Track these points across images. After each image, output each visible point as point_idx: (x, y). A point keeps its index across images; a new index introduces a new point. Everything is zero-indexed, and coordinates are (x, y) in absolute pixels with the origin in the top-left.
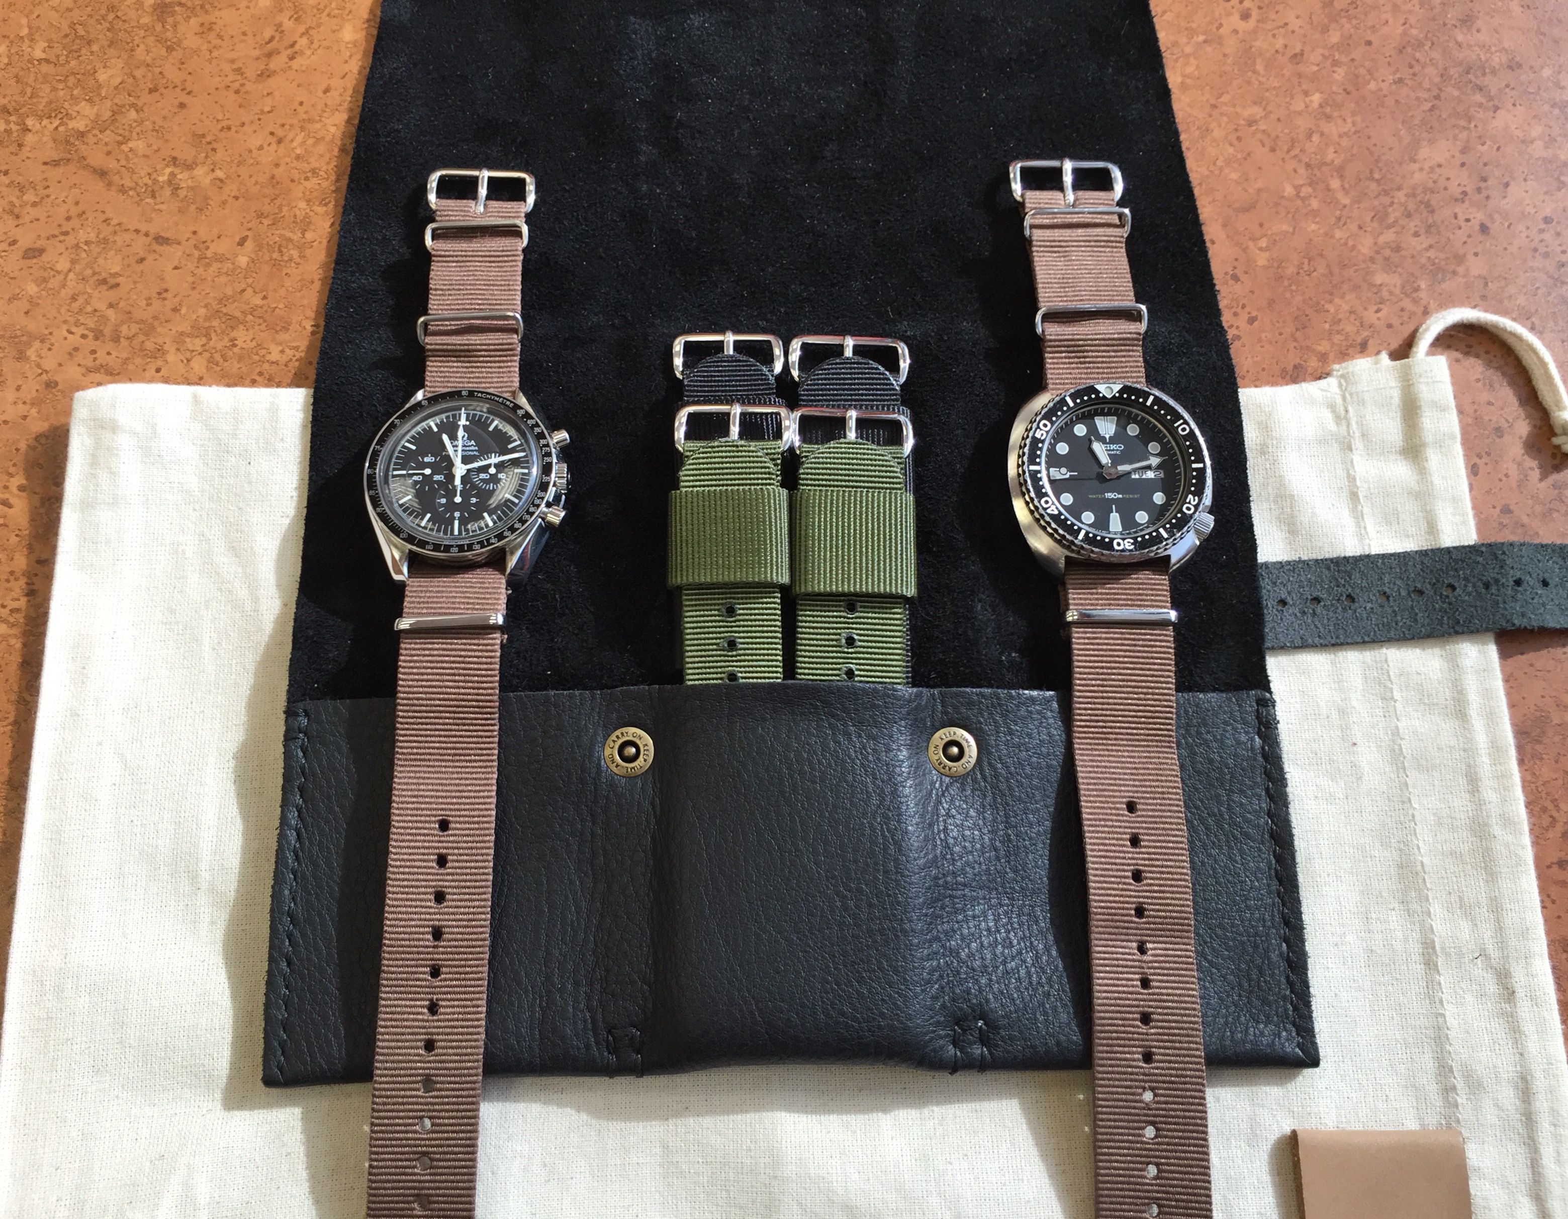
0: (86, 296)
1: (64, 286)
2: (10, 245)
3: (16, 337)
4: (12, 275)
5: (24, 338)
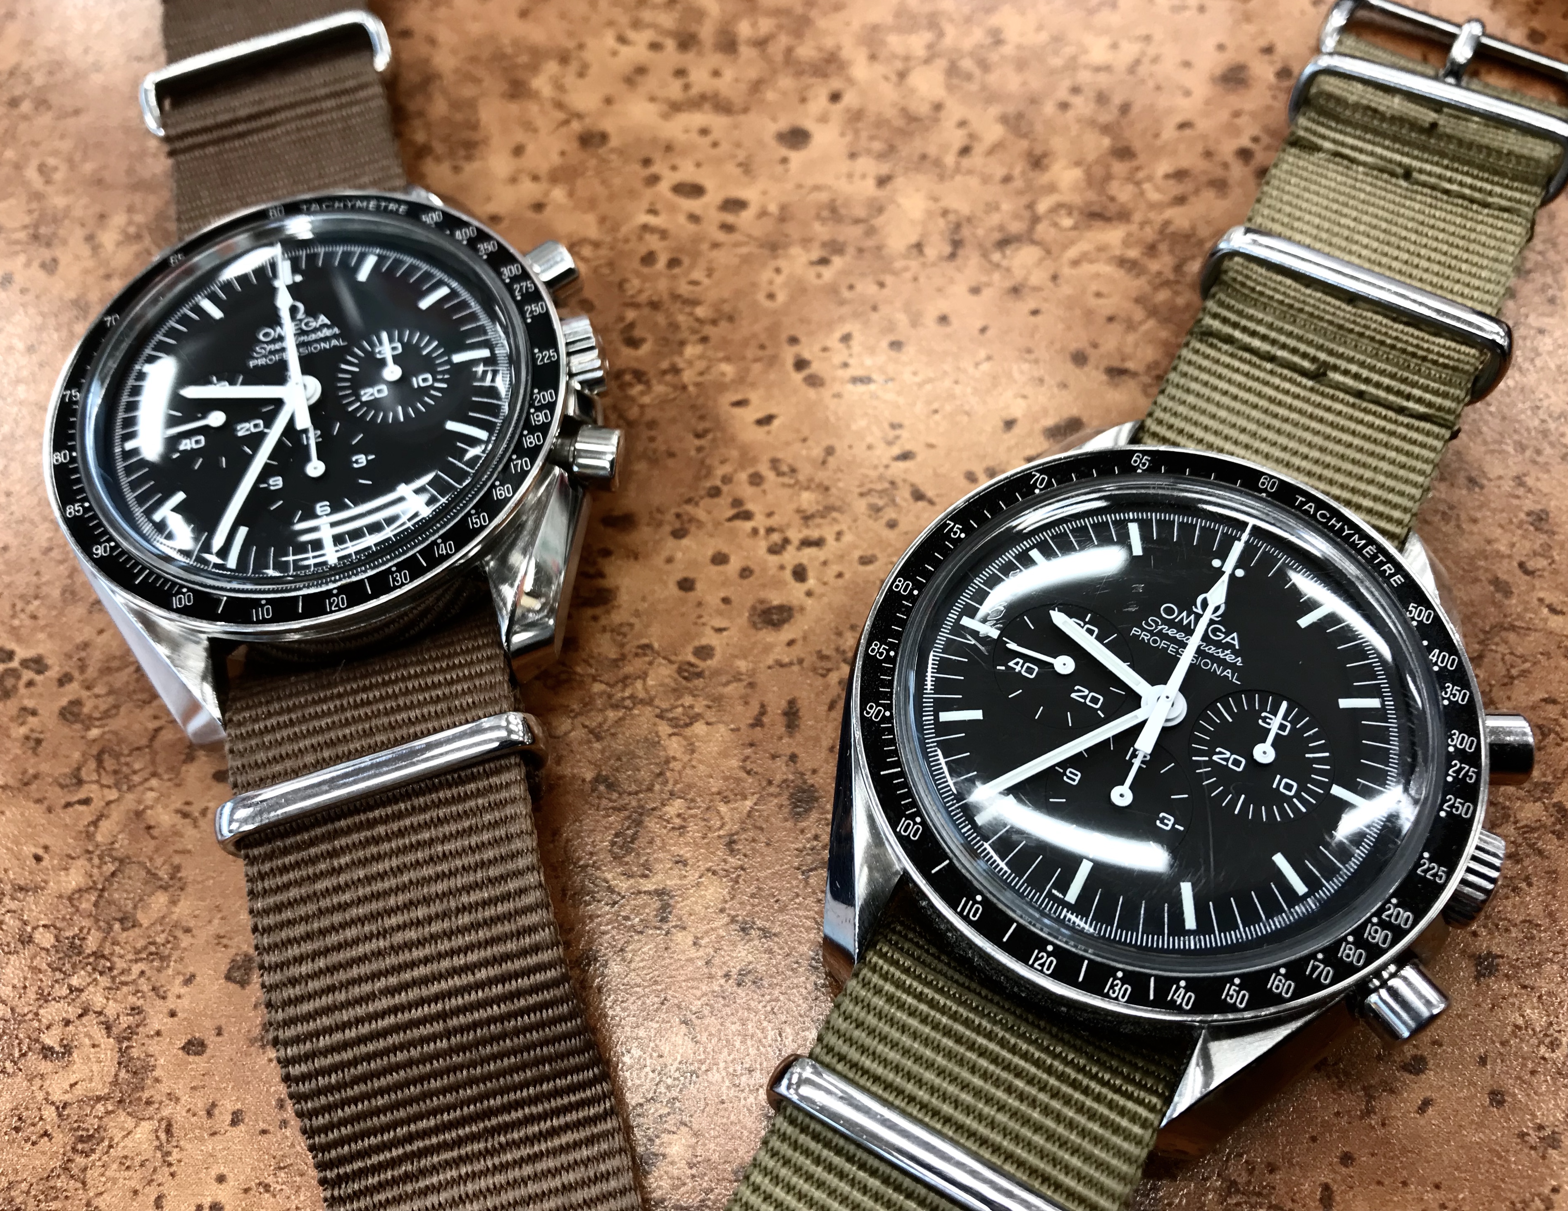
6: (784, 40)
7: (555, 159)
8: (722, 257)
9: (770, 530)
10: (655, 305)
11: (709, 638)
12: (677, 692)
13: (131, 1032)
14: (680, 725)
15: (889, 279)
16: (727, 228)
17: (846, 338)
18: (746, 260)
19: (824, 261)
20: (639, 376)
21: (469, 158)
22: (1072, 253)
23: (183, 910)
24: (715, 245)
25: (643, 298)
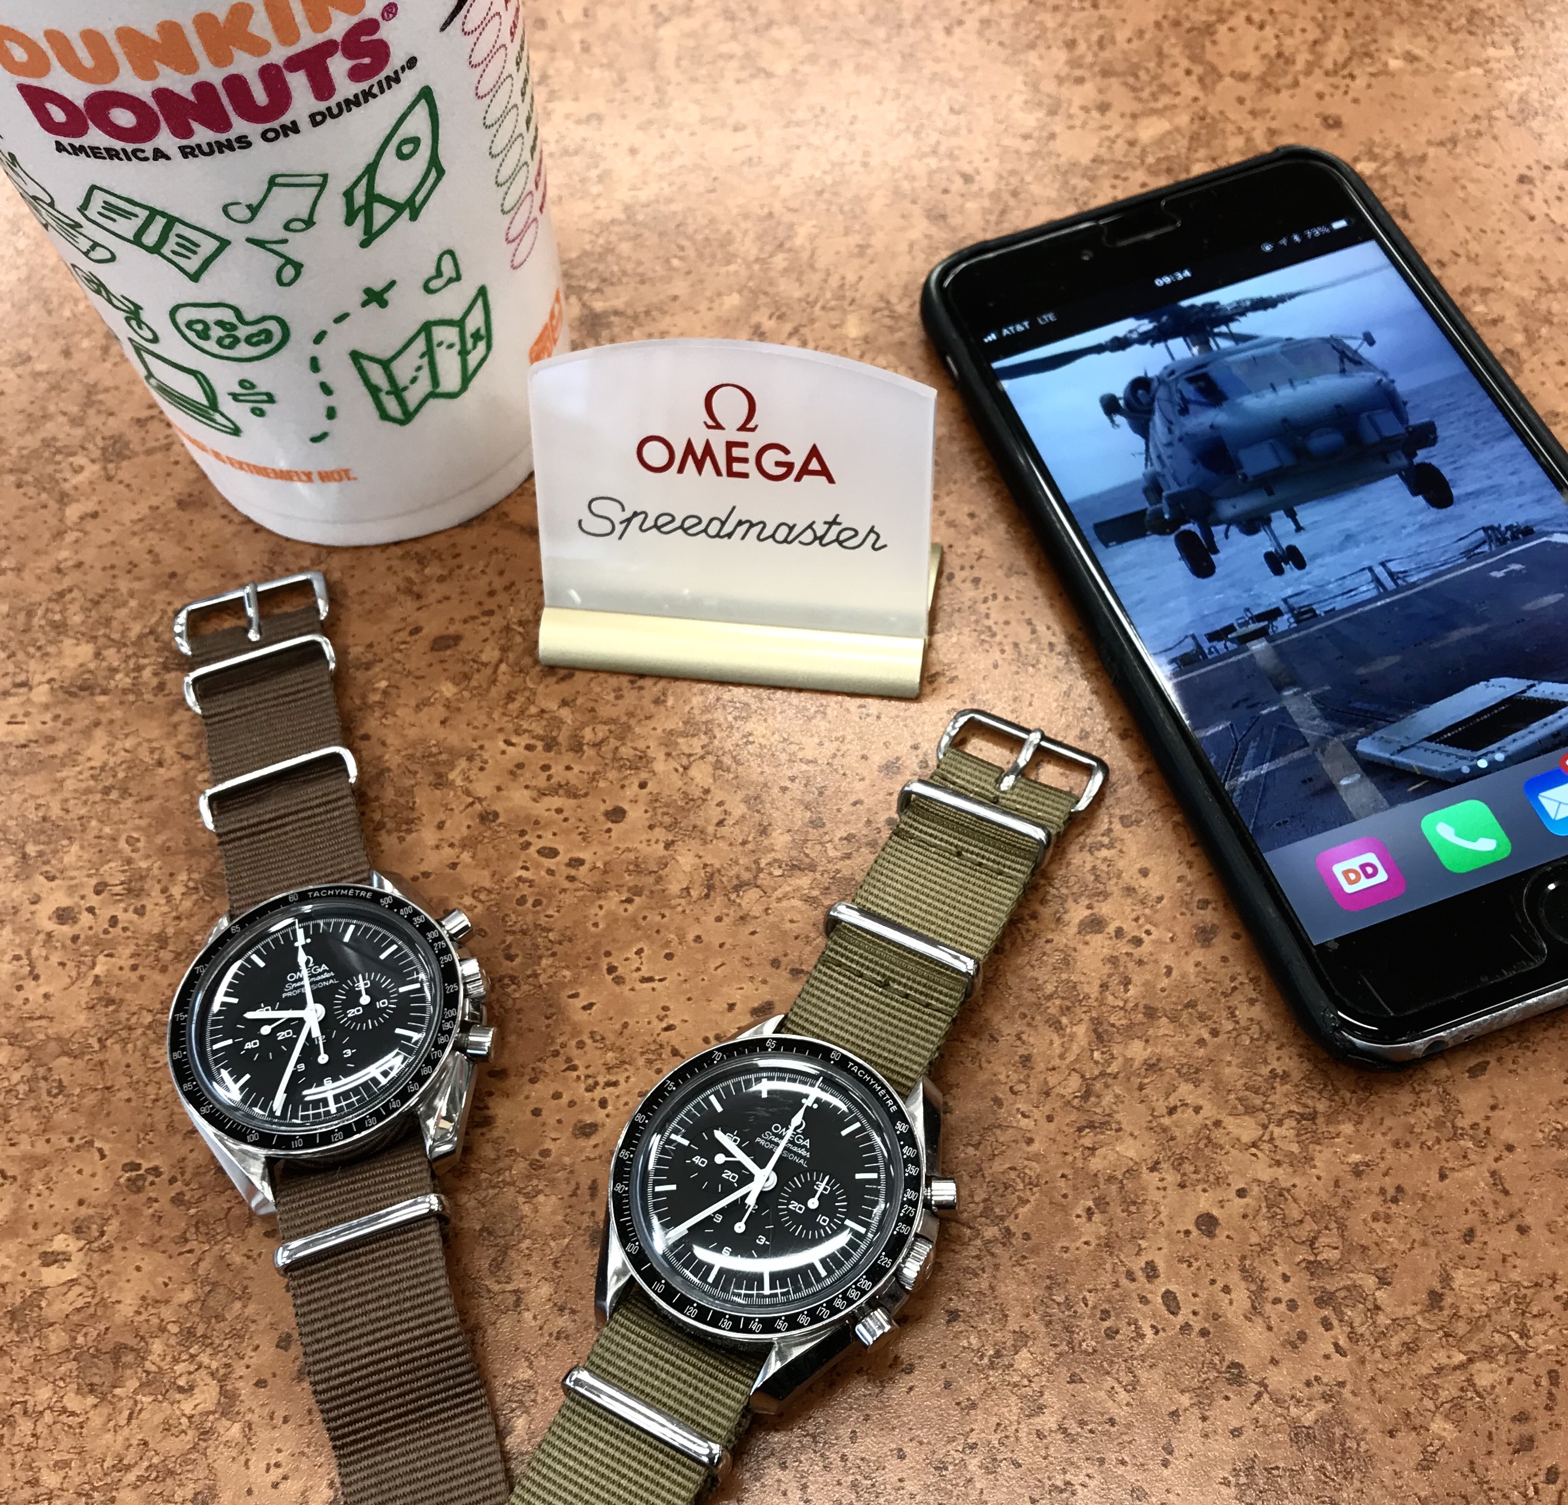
0: (527, 694)
1: (494, 682)
2: (411, 633)
3: (431, 755)
4: (419, 673)
5: (444, 757)
6: (613, 742)
7: (465, 831)
8: (568, 899)
9: (587, 1077)
10: (524, 932)
11: (548, 1145)
12: (529, 1177)
13: (226, 1376)
14: (530, 1197)
15: (667, 912)
16: (571, 879)
17: (639, 952)
18: (581, 899)
19: (629, 901)
20: (513, 979)
21: (409, 831)
22: (779, 893)
23: (250, 1310)
24: (564, 890)
25: (517, 928)
